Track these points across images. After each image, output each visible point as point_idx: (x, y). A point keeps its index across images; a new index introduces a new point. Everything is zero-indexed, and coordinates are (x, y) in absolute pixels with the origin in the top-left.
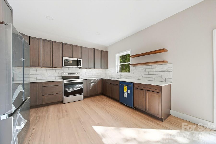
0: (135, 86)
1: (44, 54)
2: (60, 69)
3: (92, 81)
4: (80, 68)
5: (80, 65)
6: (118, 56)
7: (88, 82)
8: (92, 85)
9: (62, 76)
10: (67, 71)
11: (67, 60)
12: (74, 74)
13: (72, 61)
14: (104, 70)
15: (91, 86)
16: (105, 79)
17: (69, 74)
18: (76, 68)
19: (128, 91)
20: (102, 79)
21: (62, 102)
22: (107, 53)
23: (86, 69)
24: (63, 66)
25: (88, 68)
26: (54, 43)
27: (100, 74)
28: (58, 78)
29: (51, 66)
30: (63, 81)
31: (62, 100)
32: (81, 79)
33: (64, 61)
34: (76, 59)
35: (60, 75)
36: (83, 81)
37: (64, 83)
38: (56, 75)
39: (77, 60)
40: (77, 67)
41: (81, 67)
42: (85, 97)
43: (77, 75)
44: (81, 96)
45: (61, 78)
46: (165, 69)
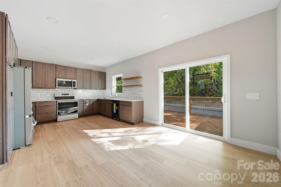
0: (120, 103)
1: (36, 76)
2: (53, 89)
3: (87, 101)
4: (75, 89)
5: (74, 86)
6: (114, 78)
7: (84, 101)
8: (87, 104)
9: (55, 97)
10: (60, 92)
11: (61, 81)
12: (68, 94)
13: (66, 82)
14: (102, 91)
15: (87, 106)
16: (101, 99)
17: (62, 94)
18: (70, 89)
19: (116, 108)
20: (98, 99)
21: (56, 121)
22: (105, 74)
23: (81, 90)
24: (56, 87)
25: (83, 88)
26: (46, 65)
27: (98, 94)
28: (51, 98)
29: (44, 87)
30: (57, 101)
31: (56, 119)
32: (76, 99)
33: (58, 82)
34: (70, 80)
35: (53, 96)
36: (78, 101)
37: (58, 103)
38: (49, 96)
39: (72, 81)
40: (71, 87)
41: (76, 87)
42: (80, 117)
43: (71, 96)
44: (76, 115)
45: (54, 98)
46: (141, 90)
